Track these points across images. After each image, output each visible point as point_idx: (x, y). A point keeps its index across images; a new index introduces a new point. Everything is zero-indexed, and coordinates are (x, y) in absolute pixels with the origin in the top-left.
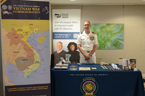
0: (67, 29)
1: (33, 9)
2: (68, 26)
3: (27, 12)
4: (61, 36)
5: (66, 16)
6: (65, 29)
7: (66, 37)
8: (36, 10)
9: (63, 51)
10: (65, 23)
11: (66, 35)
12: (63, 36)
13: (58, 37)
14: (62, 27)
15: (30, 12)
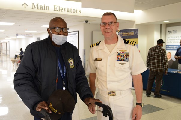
0: (175, 42)
1: (131, 33)
2: (177, 40)
3: (128, 35)
4: (171, 48)
5: (175, 32)
6: (174, 42)
7: (174, 49)
8: (132, 33)
9: (171, 60)
10: (175, 37)
11: (174, 47)
12: (172, 48)
13: (169, 49)
14: (172, 41)
15: (129, 35)
